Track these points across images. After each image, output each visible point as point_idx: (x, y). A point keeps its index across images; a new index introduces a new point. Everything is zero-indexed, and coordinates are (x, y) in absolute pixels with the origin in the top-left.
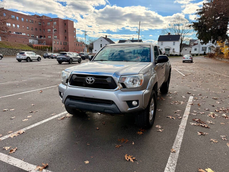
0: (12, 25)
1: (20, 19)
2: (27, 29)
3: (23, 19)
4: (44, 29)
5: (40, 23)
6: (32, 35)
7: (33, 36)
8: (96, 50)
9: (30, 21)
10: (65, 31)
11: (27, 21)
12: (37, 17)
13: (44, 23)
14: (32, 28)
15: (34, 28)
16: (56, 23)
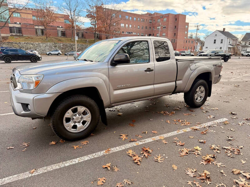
0: (125, 25)
1: (133, 19)
2: (138, 28)
3: (135, 19)
4: (154, 27)
5: (151, 21)
6: (141, 34)
7: (143, 34)
8: (207, 48)
9: (142, 20)
10: (174, 27)
11: (139, 20)
12: (149, 15)
13: (154, 20)
14: (142, 27)
15: (145, 26)
16: (166, 20)
